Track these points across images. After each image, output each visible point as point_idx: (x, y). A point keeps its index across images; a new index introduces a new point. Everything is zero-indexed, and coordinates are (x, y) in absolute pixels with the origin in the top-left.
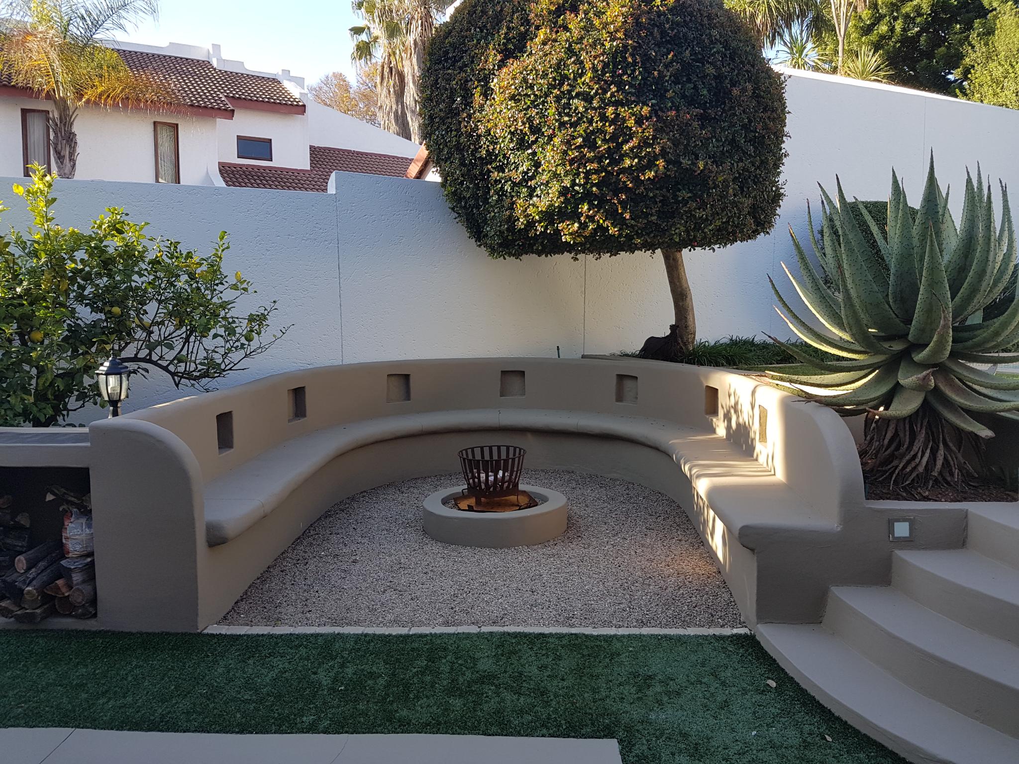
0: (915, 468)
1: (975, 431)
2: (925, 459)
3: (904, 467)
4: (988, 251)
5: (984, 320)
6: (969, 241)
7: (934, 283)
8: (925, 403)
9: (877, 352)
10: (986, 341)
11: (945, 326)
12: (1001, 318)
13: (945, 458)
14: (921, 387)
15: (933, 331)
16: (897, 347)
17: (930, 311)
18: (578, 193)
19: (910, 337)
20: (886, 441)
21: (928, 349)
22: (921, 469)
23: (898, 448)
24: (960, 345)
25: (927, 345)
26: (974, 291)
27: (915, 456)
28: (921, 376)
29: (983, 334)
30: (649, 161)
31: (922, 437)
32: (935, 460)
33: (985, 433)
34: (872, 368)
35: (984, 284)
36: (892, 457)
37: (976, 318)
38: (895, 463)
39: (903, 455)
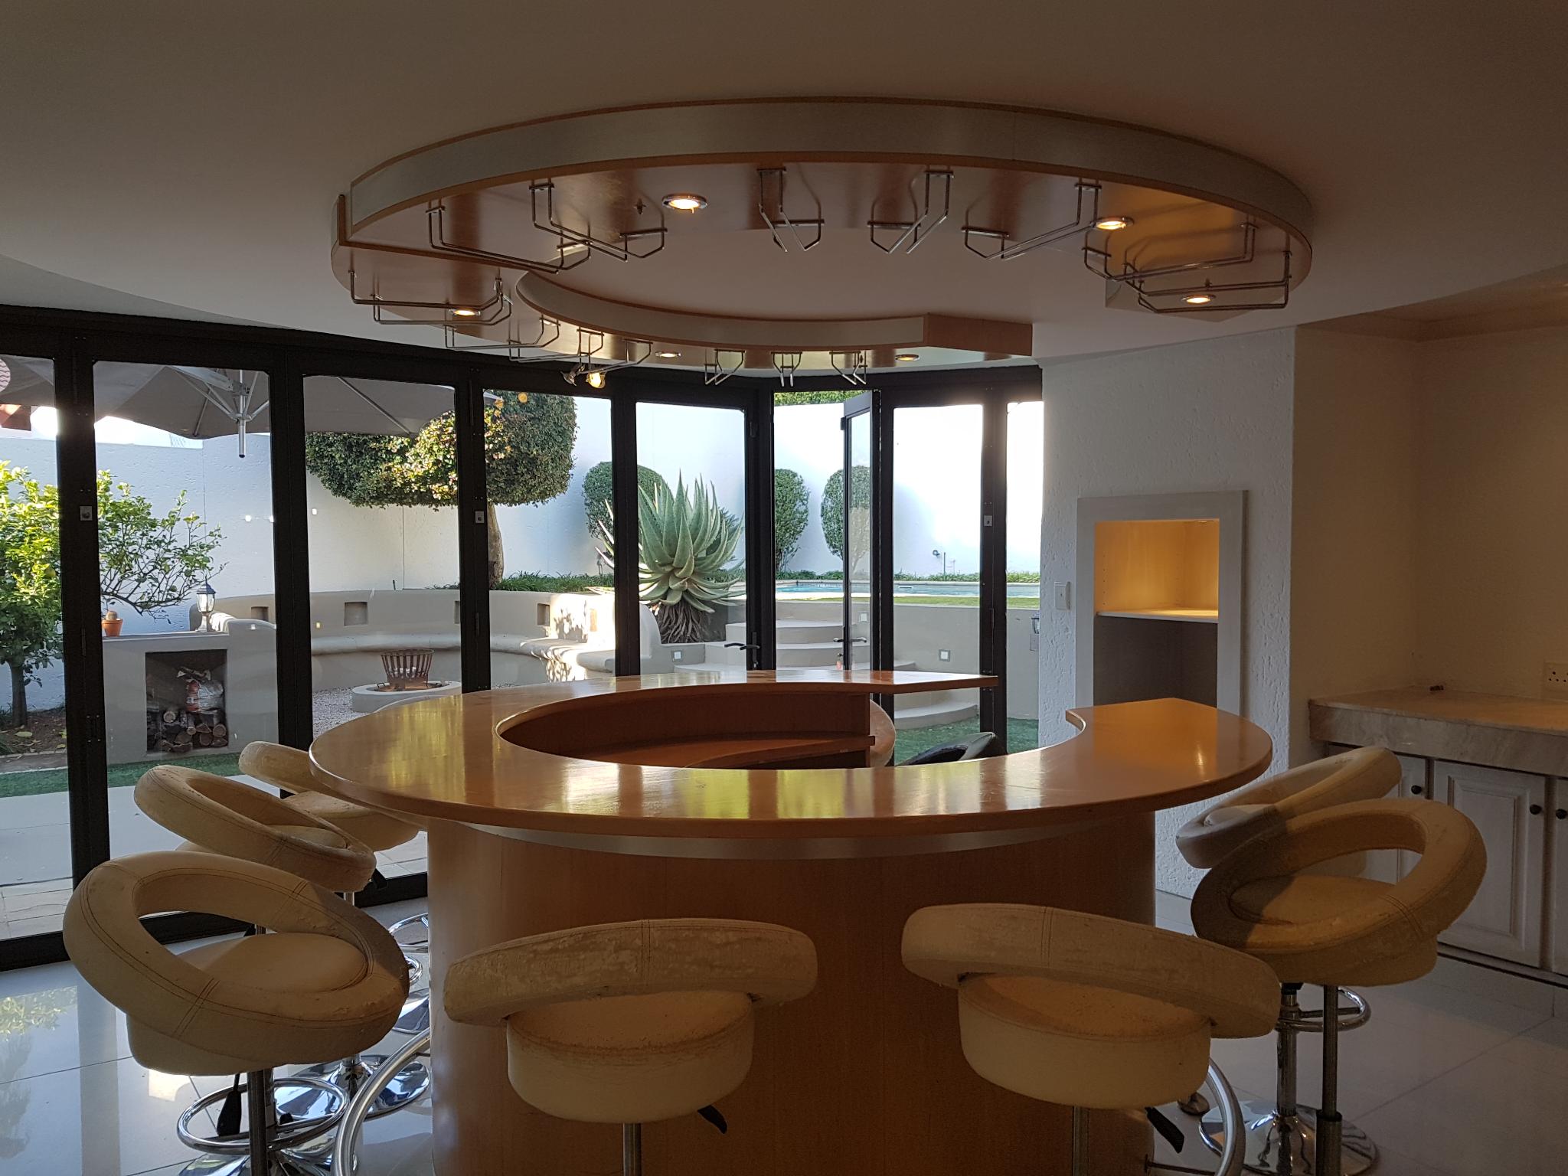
0: (678, 633)
1: (706, 610)
2: (684, 628)
3: (674, 632)
4: (708, 521)
5: (707, 554)
6: (699, 515)
7: (685, 537)
8: (683, 598)
9: (660, 572)
10: (708, 565)
11: (691, 558)
12: (715, 554)
13: (693, 629)
14: (680, 589)
15: (685, 560)
16: (668, 569)
17: (684, 550)
18: (448, 464)
19: (674, 565)
20: (664, 620)
21: (683, 570)
22: (682, 633)
23: (670, 623)
24: (697, 568)
25: (682, 568)
26: (702, 540)
27: (678, 627)
28: (682, 582)
29: (708, 561)
30: (500, 445)
31: (681, 616)
32: (688, 629)
33: (711, 611)
34: (656, 581)
35: (706, 537)
36: (668, 628)
37: (703, 554)
38: (669, 632)
39: (673, 627)
